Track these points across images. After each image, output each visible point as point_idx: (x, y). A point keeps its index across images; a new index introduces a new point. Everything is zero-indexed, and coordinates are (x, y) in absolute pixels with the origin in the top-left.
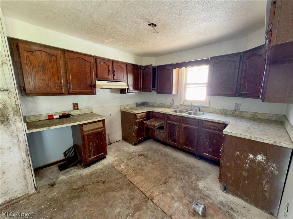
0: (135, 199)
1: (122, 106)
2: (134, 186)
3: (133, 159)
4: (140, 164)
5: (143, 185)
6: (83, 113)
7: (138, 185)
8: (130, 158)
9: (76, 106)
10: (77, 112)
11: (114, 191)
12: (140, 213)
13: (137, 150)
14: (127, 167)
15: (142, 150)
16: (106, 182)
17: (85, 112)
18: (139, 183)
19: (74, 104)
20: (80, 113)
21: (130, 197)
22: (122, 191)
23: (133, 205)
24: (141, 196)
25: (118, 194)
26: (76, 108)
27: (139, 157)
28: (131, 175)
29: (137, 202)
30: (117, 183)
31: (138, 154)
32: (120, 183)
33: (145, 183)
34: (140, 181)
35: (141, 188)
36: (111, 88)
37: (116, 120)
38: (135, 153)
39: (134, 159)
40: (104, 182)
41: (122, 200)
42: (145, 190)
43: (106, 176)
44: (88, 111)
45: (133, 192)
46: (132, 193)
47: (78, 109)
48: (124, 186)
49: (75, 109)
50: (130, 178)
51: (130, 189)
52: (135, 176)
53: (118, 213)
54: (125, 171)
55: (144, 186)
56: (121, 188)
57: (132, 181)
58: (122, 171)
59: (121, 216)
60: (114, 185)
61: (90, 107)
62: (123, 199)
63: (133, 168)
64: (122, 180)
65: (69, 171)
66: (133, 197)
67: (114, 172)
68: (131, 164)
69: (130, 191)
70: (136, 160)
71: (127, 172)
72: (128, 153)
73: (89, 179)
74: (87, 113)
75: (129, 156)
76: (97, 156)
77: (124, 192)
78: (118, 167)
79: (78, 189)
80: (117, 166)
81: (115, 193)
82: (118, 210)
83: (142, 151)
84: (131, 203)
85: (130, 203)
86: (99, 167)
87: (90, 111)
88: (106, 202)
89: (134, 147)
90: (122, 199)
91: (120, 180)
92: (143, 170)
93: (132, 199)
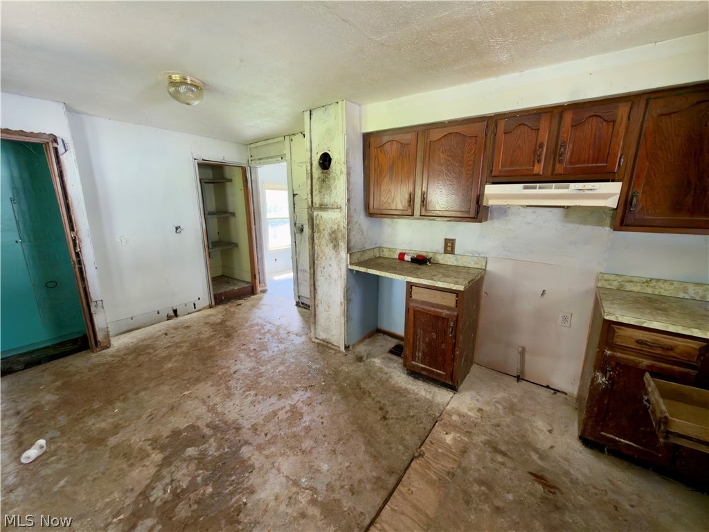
0: (354, 496)
1: (606, 277)
2: (391, 486)
3: (500, 458)
4: (490, 488)
5: (403, 513)
6: (460, 263)
7: (398, 497)
8: (503, 448)
9: (449, 246)
10: (448, 260)
11: (368, 443)
12: (318, 518)
13: (566, 459)
14: (454, 451)
15: (580, 478)
16: (385, 423)
17: (465, 265)
18: (406, 499)
19: (447, 240)
20: (455, 264)
21: (356, 485)
22: (369, 462)
23: (337, 496)
24: (362, 513)
25: (362, 456)
26: (449, 249)
27: (532, 477)
28: (429, 469)
29: (347, 504)
30: (387, 443)
31: (543, 469)
32: (391, 448)
33: (412, 519)
34: (415, 502)
35: (392, 509)
36: (563, 207)
37: (565, 319)
38: (541, 457)
39: (503, 464)
40: (384, 418)
41: (347, 467)
42: (386, 522)
43: (404, 415)
44: (472, 263)
45: (373, 489)
46: (368, 486)
47: (452, 252)
48: (384, 463)
49: (446, 252)
50: (415, 470)
51: (378, 478)
52: (431, 482)
53: (319, 468)
54: (437, 451)
55: (403, 517)
56: (378, 456)
57: (409, 478)
58: (431, 442)
59: (313, 476)
60: (383, 438)
61: (482, 255)
62: (350, 469)
63: (459, 467)
64: (402, 452)
65: (392, 360)
66: (358, 492)
67: (421, 425)
68: (473, 458)
69: (375, 480)
70: (506, 471)
71: (436, 456)
72: (523, 436)
73: (385, 392)
74: (469, 266)
75: (507, 443)
76: (428, 367)
77: (368, 466)
78: (440, 429)
79: (360, 388)
80: (445, 425)
81: (363, 448)
82: (325, 467)
83: (574, 482)
84: (342, 491)
85: (342, 487)
86: (423, 393)
87: (478, 264)
88: (340, 440)
89: (578, 445)
90: (349, 466)
91: (400, 447)
92: (467, 503)
93: (352, 491)
